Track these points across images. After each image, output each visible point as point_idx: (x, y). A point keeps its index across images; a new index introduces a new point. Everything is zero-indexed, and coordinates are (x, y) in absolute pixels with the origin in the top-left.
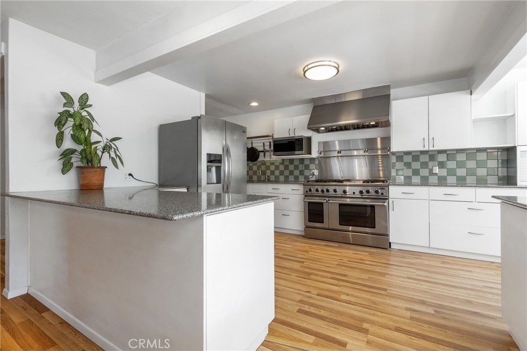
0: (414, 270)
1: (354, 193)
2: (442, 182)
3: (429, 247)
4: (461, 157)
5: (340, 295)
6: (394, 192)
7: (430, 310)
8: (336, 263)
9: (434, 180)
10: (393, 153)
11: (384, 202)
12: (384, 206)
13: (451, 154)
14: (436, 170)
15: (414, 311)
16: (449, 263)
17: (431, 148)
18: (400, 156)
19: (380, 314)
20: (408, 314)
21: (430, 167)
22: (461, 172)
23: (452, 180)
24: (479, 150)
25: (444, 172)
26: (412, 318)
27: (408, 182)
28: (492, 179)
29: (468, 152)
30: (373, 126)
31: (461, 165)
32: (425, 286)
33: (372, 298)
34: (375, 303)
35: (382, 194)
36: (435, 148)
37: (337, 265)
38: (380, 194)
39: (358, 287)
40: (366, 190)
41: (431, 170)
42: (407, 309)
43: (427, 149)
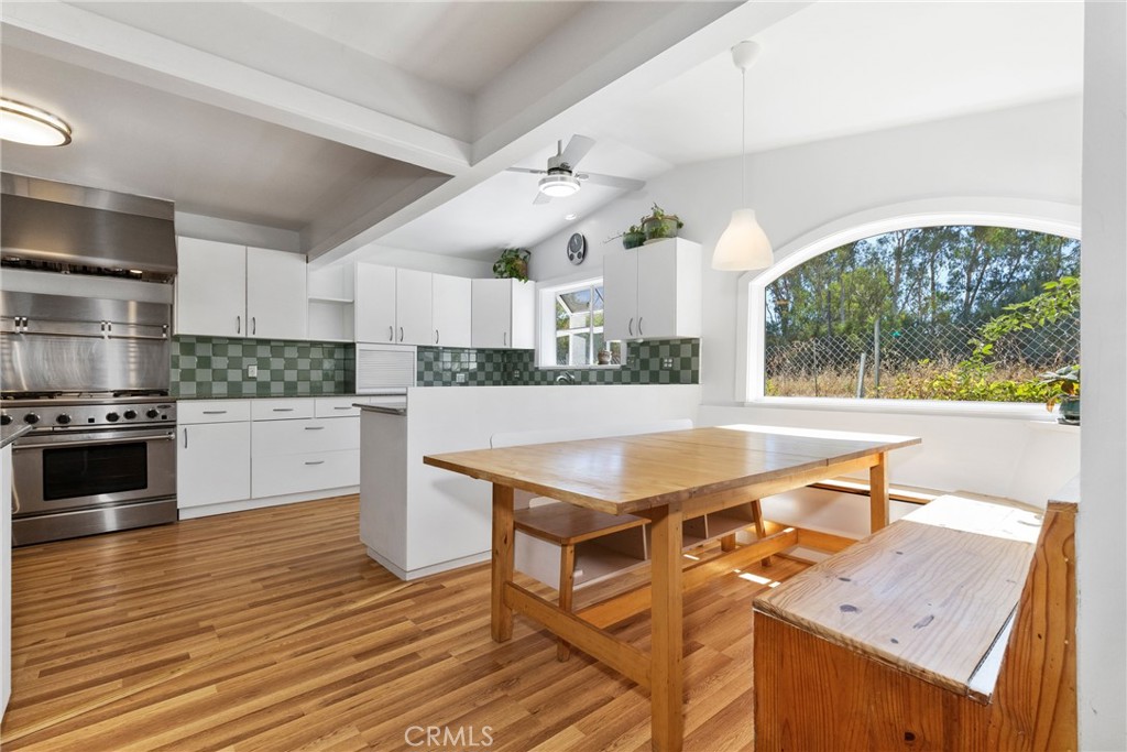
0: (239, 537)
1: (91, 420)
2: (263, 392)
3: (251, 499)
4: (291, 353)
5: (126, 614)
6: (187, 411)
7: (285, 570)
8: (70, 578)
9: (249, 388)
10: (177, 338)
11: (170, 433)
12: (170, 439)
13: (278, 346)
14: (253, 371)
15: (264, 579)
16: (283, 514)
17: (250, 336)
18: (190, 344)
19: (218, 603)
20: (259, 585)
21: (245, 367)
22: (291, 376)
23: (277, 387)
24: (314, 344)
25: (265, 376)
26: (265, 587)
27: (203, 394)
28: (328, 386)
29: (300, 345)
30: (136, 277)
31: (291, 364)
32: (265, 549)
33: (192, 592)
34: (201, 596)
35: (164, 417)
36: (256, 336)
37: (73, 580)
38: (159, 418)
39: (154, 590)
40: (124, 412)
41: (245, 372)
42: (253, 582)
43: (244, 336)
